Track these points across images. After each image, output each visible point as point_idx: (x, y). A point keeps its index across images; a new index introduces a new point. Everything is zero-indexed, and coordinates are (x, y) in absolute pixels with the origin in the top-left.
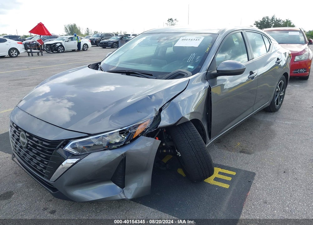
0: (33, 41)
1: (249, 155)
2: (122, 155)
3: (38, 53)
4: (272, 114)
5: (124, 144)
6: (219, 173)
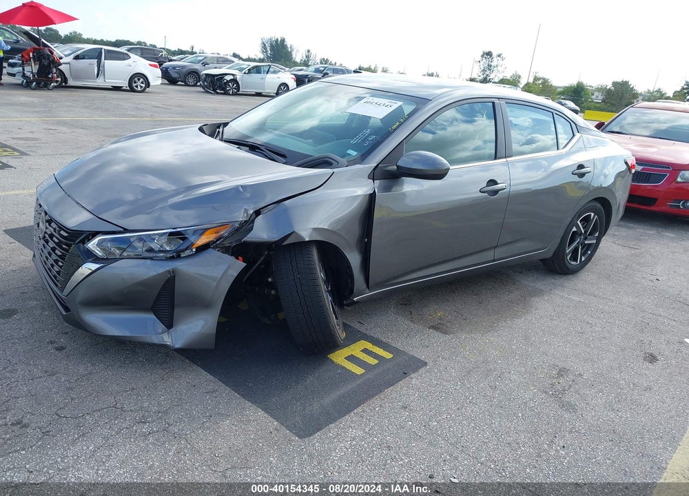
1: (440, 334)
2: (169, 271)
4: (557, 277)
5: (177, 256)
6: (362, 351)
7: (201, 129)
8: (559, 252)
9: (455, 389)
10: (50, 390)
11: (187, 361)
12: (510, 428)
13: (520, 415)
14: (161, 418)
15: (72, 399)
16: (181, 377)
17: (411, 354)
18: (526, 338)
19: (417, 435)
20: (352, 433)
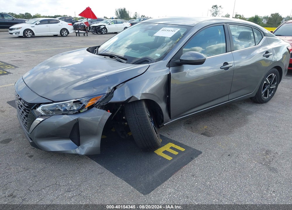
0: (81, 23)
1: (207, 137)
2: (75, 120)
3: (84, 34)
4: (258, 105)
5: (78, 112)
6: (170, 148)
7: (88, 50)
8: (258, 94)
9: (217, 164)
10: (26, 177)
11: (89, 158)
12: (246, 183)
13: (250, 176)
14: (77, 188)
15: (36, 181)
16: (86, 166)
17: (194, 148)
18: (248, 136)
19: (201, 190)
20: (169, 190)
